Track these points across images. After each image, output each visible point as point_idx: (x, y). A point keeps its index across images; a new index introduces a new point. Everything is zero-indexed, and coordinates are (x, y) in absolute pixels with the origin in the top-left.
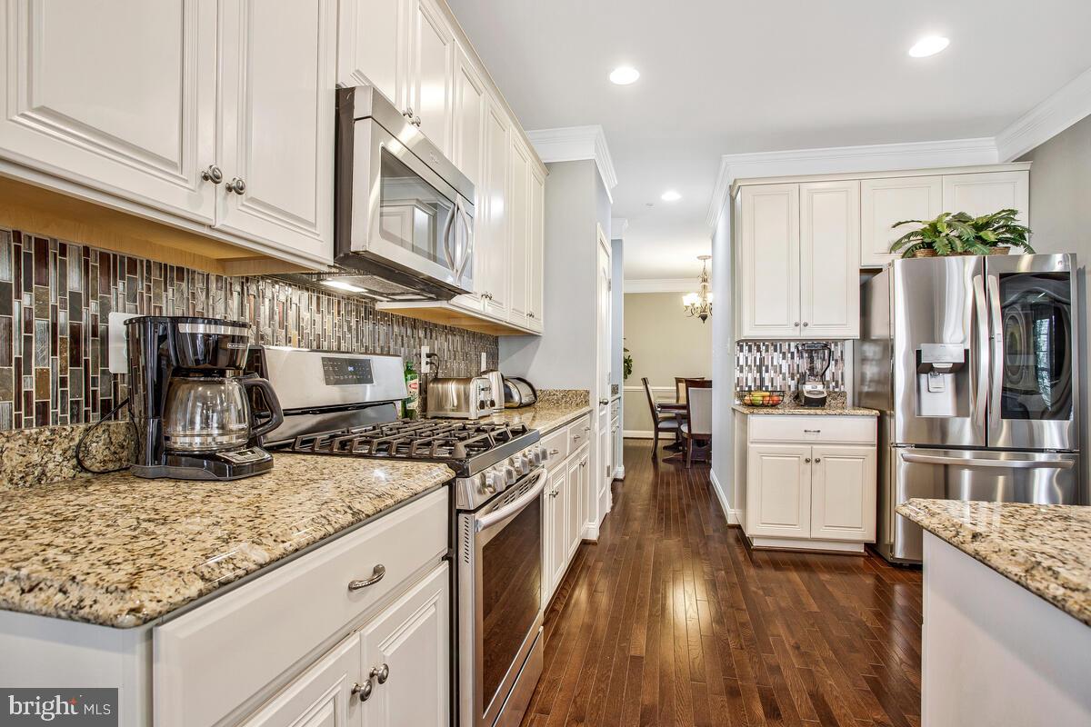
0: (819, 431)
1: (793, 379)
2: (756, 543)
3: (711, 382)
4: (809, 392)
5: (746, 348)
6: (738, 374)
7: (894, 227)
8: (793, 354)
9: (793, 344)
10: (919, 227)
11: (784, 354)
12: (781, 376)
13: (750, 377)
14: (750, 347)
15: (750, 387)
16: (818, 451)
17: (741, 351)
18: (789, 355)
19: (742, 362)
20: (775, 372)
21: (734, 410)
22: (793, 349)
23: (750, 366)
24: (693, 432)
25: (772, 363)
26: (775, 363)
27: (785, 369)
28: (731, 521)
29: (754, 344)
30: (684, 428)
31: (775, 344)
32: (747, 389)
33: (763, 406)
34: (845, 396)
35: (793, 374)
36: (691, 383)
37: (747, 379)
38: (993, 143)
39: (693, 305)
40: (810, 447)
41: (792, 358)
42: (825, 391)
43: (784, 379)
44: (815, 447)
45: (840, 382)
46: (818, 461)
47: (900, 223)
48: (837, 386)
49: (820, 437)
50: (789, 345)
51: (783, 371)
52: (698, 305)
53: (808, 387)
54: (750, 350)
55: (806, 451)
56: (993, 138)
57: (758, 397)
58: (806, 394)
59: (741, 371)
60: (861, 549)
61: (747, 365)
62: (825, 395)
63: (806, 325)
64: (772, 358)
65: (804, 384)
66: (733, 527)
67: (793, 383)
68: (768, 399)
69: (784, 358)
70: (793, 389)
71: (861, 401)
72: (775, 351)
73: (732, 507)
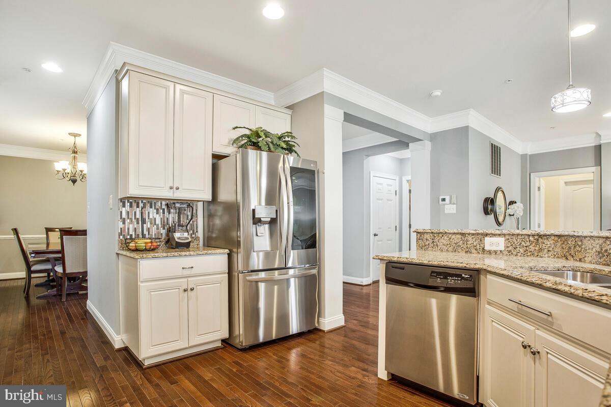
0: (192, 267)
1: (164, 229)
2: (147, 363)
3: (86, 231)
4: (179, 238)
5: (127, 204)
6: (121, 225)
7: (234, 129)
8: (164, 210)
9: (164, 203)
10: (248, 132)
11: (157, 210)
12: (155, 226)
13: (131, 227)
14: (131, 203)
15: (131, 235)
16: (192, 282)
17: (124, 206)
18: (161, 211)
19: (124, 215)
20: (151, 224)
21: (118, 254)
22: (164, 207)
23: (131, 219)
24: (68, 271)
25: (149, 216)
26: (151, 217)
27: (158, 222)
28: (117, 345)
29: (134, 201)
30: (59, 269)
31: (151, 202)
32: (129, 237)
33: (146, 250)
34: (199, 240)
35: (164, 225)
36: (66, 232)
37: (128, 229)
38: (273, 96)
39: (64, 170)
40: (186, 280)
41: (164, 213)
42: (189, 237)
43: (158, 229)
44: (189, 279)
45: (195, 231)
46: (192, 290)
47: (237, 127)
48: (193, 233)
49: (193, 272)
50: (161, 203)
51: (157, 222)
52: (68, 171)
53: (177, 235)
54: (131, 206)
55: (183, 283)
56: (273, 94)
57: (141, 243)
58: (177, 240)
59: (124, 223)
60: (219, 344)
61: (128, 218)
62: (190, 240)
63: (177, 189)
64: (149, 213)
65: (175, 232)
66: (120, 350)
67: (163, 232)
68: (150, 244)
69: (157, 213)
70: (164, 236)
71: (210, 243)
72: (151, 207)
73: (118, 333)
